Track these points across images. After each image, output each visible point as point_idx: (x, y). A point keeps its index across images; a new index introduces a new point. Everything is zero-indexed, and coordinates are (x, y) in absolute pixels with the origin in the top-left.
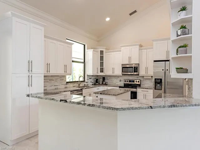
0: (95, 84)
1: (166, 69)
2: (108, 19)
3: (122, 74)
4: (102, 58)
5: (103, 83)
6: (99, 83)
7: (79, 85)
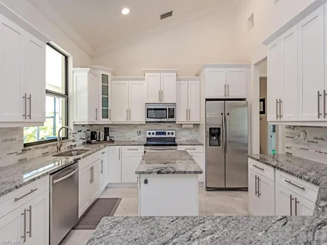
0: (88, 142)
1: (226, 113)
2: (125, 11)
3: (146, 122)
4: (105, 90)
5: (105, 139)
6: (98, 139)
7: (59, 149)
